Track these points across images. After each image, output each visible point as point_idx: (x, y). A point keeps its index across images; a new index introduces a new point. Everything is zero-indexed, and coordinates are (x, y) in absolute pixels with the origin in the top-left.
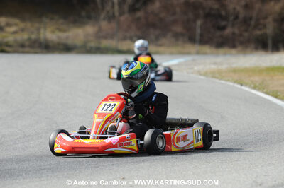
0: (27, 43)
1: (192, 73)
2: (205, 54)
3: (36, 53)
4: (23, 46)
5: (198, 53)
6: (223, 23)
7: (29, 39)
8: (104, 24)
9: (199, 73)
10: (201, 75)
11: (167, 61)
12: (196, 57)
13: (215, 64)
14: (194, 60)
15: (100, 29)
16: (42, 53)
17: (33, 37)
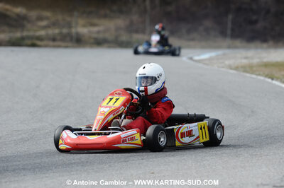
0: (58, 37)
1: (223, 67)
2: (236, 47)
3: (67, 47)
4: (54, 40)
5: (229, 47)
6: (254, 18)
7: (61, 33)
8: (135, 18)
9: (230, 67)
10: (231, 69)
11: (198, 55)
12: (227, 51)
13: (246, 58)
14: (224, 54)
15: (132, 23)
16: (73, 47)
17: (65, 31)
